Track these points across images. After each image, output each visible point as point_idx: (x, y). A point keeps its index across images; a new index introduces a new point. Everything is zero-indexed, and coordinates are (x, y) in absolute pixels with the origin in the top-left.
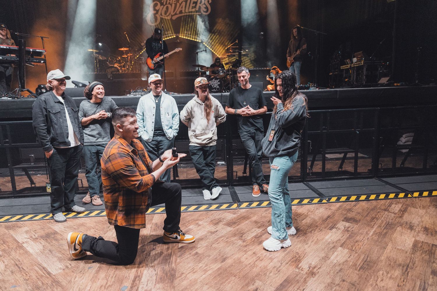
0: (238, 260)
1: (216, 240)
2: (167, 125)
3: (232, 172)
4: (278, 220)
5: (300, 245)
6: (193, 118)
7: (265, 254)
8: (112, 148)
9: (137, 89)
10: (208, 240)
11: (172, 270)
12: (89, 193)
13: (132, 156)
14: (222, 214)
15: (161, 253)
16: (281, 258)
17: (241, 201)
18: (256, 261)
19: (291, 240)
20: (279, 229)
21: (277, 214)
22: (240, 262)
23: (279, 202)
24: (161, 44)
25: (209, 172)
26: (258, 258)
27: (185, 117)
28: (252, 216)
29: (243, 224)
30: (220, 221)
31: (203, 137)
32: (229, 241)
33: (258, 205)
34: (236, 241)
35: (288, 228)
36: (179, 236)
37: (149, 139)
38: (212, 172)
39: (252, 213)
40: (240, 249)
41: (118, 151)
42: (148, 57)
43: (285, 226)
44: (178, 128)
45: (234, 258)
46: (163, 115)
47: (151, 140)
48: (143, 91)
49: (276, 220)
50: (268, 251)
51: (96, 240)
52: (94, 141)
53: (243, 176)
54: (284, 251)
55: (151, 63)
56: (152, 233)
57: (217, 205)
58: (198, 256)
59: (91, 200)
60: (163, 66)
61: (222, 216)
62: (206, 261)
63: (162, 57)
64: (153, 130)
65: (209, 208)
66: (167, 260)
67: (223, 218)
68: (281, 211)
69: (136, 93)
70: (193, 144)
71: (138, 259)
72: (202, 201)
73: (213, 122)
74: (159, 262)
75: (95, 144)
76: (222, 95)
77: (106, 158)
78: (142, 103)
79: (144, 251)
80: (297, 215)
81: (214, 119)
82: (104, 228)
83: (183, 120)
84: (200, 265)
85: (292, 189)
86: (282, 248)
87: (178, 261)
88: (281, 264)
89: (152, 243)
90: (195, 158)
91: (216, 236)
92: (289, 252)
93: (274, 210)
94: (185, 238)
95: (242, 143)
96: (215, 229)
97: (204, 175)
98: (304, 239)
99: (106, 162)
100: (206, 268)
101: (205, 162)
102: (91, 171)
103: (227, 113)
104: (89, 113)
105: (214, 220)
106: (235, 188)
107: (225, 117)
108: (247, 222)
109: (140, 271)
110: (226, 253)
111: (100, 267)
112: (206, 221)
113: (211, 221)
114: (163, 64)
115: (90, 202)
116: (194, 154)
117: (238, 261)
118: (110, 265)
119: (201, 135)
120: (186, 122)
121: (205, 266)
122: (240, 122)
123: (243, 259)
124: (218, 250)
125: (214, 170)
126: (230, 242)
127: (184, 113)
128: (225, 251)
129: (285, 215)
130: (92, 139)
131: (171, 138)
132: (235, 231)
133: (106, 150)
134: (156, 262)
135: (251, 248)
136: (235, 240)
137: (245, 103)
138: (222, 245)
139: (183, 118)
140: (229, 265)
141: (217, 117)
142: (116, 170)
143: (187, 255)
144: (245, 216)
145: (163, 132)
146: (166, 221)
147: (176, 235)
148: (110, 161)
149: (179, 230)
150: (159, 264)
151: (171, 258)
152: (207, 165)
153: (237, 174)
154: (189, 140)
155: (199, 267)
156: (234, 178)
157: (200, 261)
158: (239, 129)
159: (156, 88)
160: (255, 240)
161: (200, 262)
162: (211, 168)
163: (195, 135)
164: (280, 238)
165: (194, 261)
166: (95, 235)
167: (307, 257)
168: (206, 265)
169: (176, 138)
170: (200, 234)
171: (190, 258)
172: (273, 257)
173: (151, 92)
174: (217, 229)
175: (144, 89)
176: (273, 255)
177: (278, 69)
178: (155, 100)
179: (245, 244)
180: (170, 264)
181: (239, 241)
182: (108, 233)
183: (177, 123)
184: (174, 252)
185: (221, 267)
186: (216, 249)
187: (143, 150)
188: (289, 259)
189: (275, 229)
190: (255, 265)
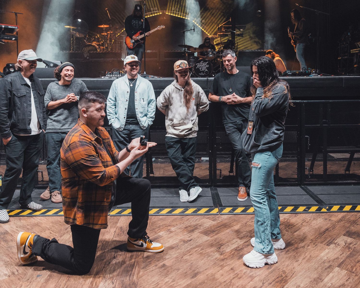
0: (211, 276)
1: (188, 250)
2: (142, 113)
3: (215, 169)
4: (262, 229)
5: (289, 262)
6: (171, 105)
7: (245, 271)
8: (73, 135)
9: (113, 71)
10: (179, 251)
11: (132, 284)
12: (49, 187)
13: (94, 144)
14: (200, 220)
15: (123, 263)
16: (263, 276)
17: (223, 205)
18: (234, 278)
19: (278, 255)
20: (263, 240)
21: (260, 221)
22: (214, 279)
23: (263, 207)
24: (142, 23)
25: (187, 168)
26: (236, 275)
27: (162, 103)
28: (235, 223)
29: (223, 233)
30: (196, 228)
31: (182, 128)
32: (204, 252)
33: (243, 211)
34: (212, 254)
35: (275, 240)
36: (146, 243)
37: (120, 128)
38: (191, 168)
39: (235, 221)
40: (215, 263)
41: (80, 139)
42: (127, 36)
43: (269, 236)
44: (154, 116)
45: (207, 273)
46: (138, 101)
47: (122, 129)
48: (119, 73)
49: (259, 229)
50: (248, 267)
51: (49, 242)
52: (59, 128)
53: (230, 176)
54: (268, 268)
55: (130, 42)
56: (115, 239)
57: (194, 209)
58: (165, 269)
59: (51, 196)
60: (143, 45)
61: (199, 222)
62: (173, 275)
63: (142, 36)
64: (126, 117)
65: (185, 212)
66: (128, 271)
67: (200, 225)
68: (265, 217)
69: (112, 75)
70: (170, 135)
71: (95, 269)
72: (177, 204)
73: (194, 111)
74: (119, 273)
75: (60, 131)
76: (207, 79)
77: (67, 146)
78: (115, 87)
79: (103, 260)
80: (289, 225)
81: (195, 107)
82: (61, 230)
83: (160, 107)
84: (167, 280)
85: (286, 194)
86: (266, 264)
87: (141, 273)
88: (263, 284)
89: (114, 250)
90: (171, 151)
91: (189, 246)
92: (274, 270)
93: (257, 216)
94: (152, 247)
95: (227, 135)
96: (189, 237)
97: (181, 172)
98: (294, 256)
99: (66, 151)
100: (173, 283)
101: (182, 156)
102: (53, 162)
103: (210, 100)
104: (57, 96)
105: (190, 226)
106: (219, 189)
107: (207, 105)
108: (228, 231)
109: (96, 283)
110: (199, 267)
111: (50, 276)
112: (180, 227)
113: (186, 228)
114: (144, 43)
115: (49, 198)
116: (171, 147)
117: (211, 278)
118: (62, 274)
119: (179, 125)
120: (163, 109)
121: (172, 282)
122: (226, 111)
123: (218, 276)
124: (189, 264)
125: (193, 167)
126: (205, 254)
127: (161, 99)
128: (198, 264)
129: (270, 223)
130: (57, 126)
131: (145, 127)
132: (212, 241)
133: (67, 137)
134: (115, 274)
135: (229, 262)
136: (212, 252)
137: (231, 90)
138: (195, 256)
139: (159, 105)
140: (200, 281)
141: (198, 105)
142: (76, 160)
143: (152, 267)
144: (226, 223)
145: (137, 120)
146: (132, 225)
147: (142, 242)
148: (70, 150)
149: (146, 236)
150: (118, 275)
151: (134, 270)
152: (186, 160)
153: (221, 173)
154: (166, 130)
155: (165, 282)
156: (218, 177)
157: (166, 275)
158: (224, 120)
159: (132, 69)
160: (234, 252)
161: (166, 277)
162: (189, 164)
163: (173, 124)
164: (264, 252)
165: (160, 274)
166: (49, 237)
167: (295, 278)
168: (174, 281)
169: (151, 128)
170: (171, 242)
171: (156, 270)
172: (254, 275)
173: (126, 75)
174: (192, 237)
175: (121, 71)
176: (254, 272)
177: (274, 53)
178: (130, 84)
179: (222, 257)
180: (132, 276)
181: (216, 253)
182: (64, 235)
183: (153, 110)
184: (138, 262)
185: (191, 283)
186: (187, 261)
187: (109, 138)
188: (273, 278)
189: (258, 240)
190: (232, 284)
